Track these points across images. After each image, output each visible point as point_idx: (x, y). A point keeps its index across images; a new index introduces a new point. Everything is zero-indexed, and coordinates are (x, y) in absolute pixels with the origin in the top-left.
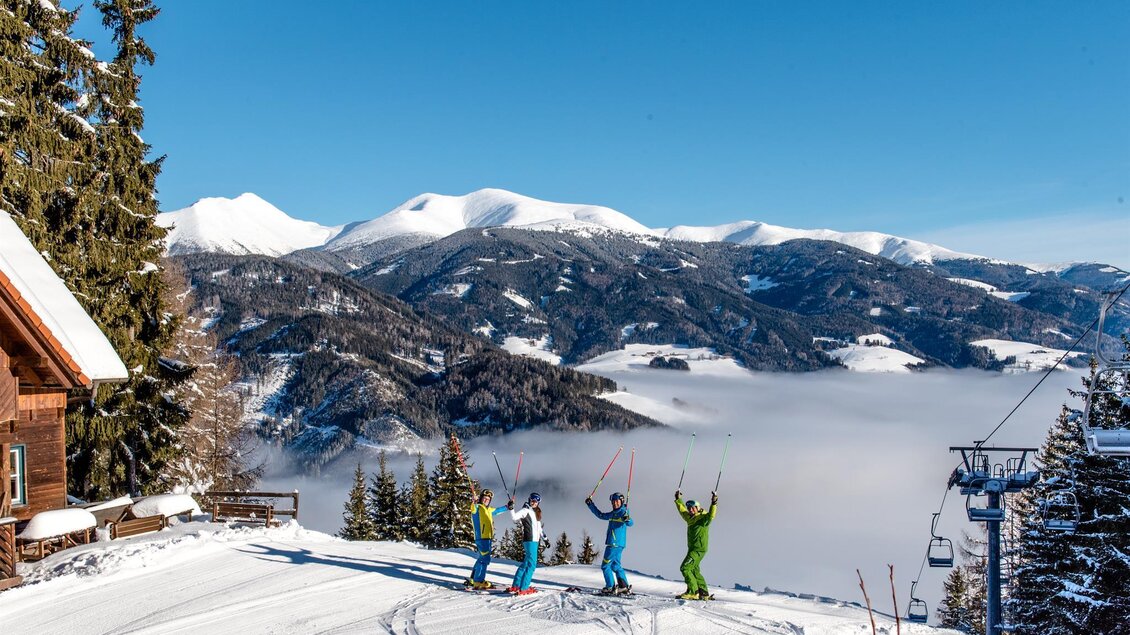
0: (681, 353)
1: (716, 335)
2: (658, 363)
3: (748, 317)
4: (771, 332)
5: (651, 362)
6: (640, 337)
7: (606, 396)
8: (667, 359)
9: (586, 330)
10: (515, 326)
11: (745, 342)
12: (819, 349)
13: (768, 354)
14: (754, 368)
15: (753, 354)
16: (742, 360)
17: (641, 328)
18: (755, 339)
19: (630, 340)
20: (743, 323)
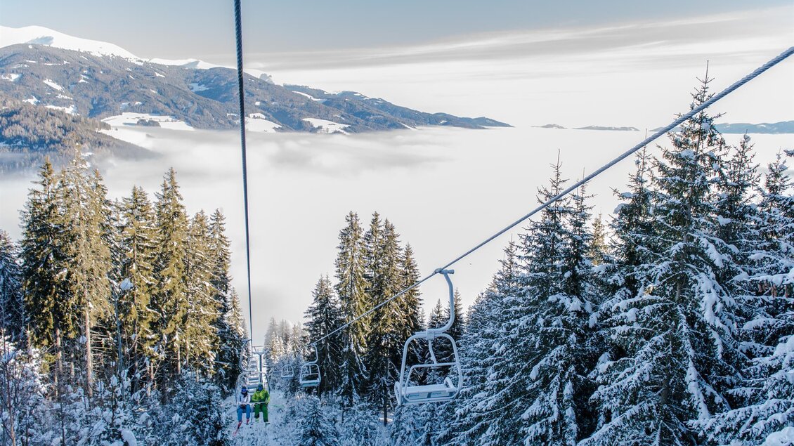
0: (155, 118)
1: (175, 110)
2: (142, 123)
3: (193, 103)
4: (205, 109)
5: (138, 122)
6: (132, 109)
7: (103, 131)
8: (147, 121)
9: (98, 104)
10: (52, 100)
11: (191, 114)
12: (231, 119)
13: (204, 121)
14: (195, 126)
15: (196, 120)
16: (189, 123)
17: (132, 105)
18: (197, 112)
19: (125, 111)
20: (190, 104)
